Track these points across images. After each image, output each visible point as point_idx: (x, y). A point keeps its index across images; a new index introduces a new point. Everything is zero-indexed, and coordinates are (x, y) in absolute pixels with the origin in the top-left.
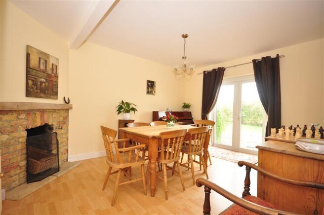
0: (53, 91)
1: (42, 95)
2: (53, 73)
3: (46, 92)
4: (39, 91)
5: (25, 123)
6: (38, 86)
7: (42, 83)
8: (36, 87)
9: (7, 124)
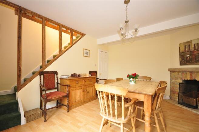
0: (195, 60)
1: (188, 63)
2: (195, 49)
3: (191, 61)
4: (186, 62)
5: (181, 77)
6: (185, 60)
7: (187, 57)
8: (183, 61)
9: (173, 76)
